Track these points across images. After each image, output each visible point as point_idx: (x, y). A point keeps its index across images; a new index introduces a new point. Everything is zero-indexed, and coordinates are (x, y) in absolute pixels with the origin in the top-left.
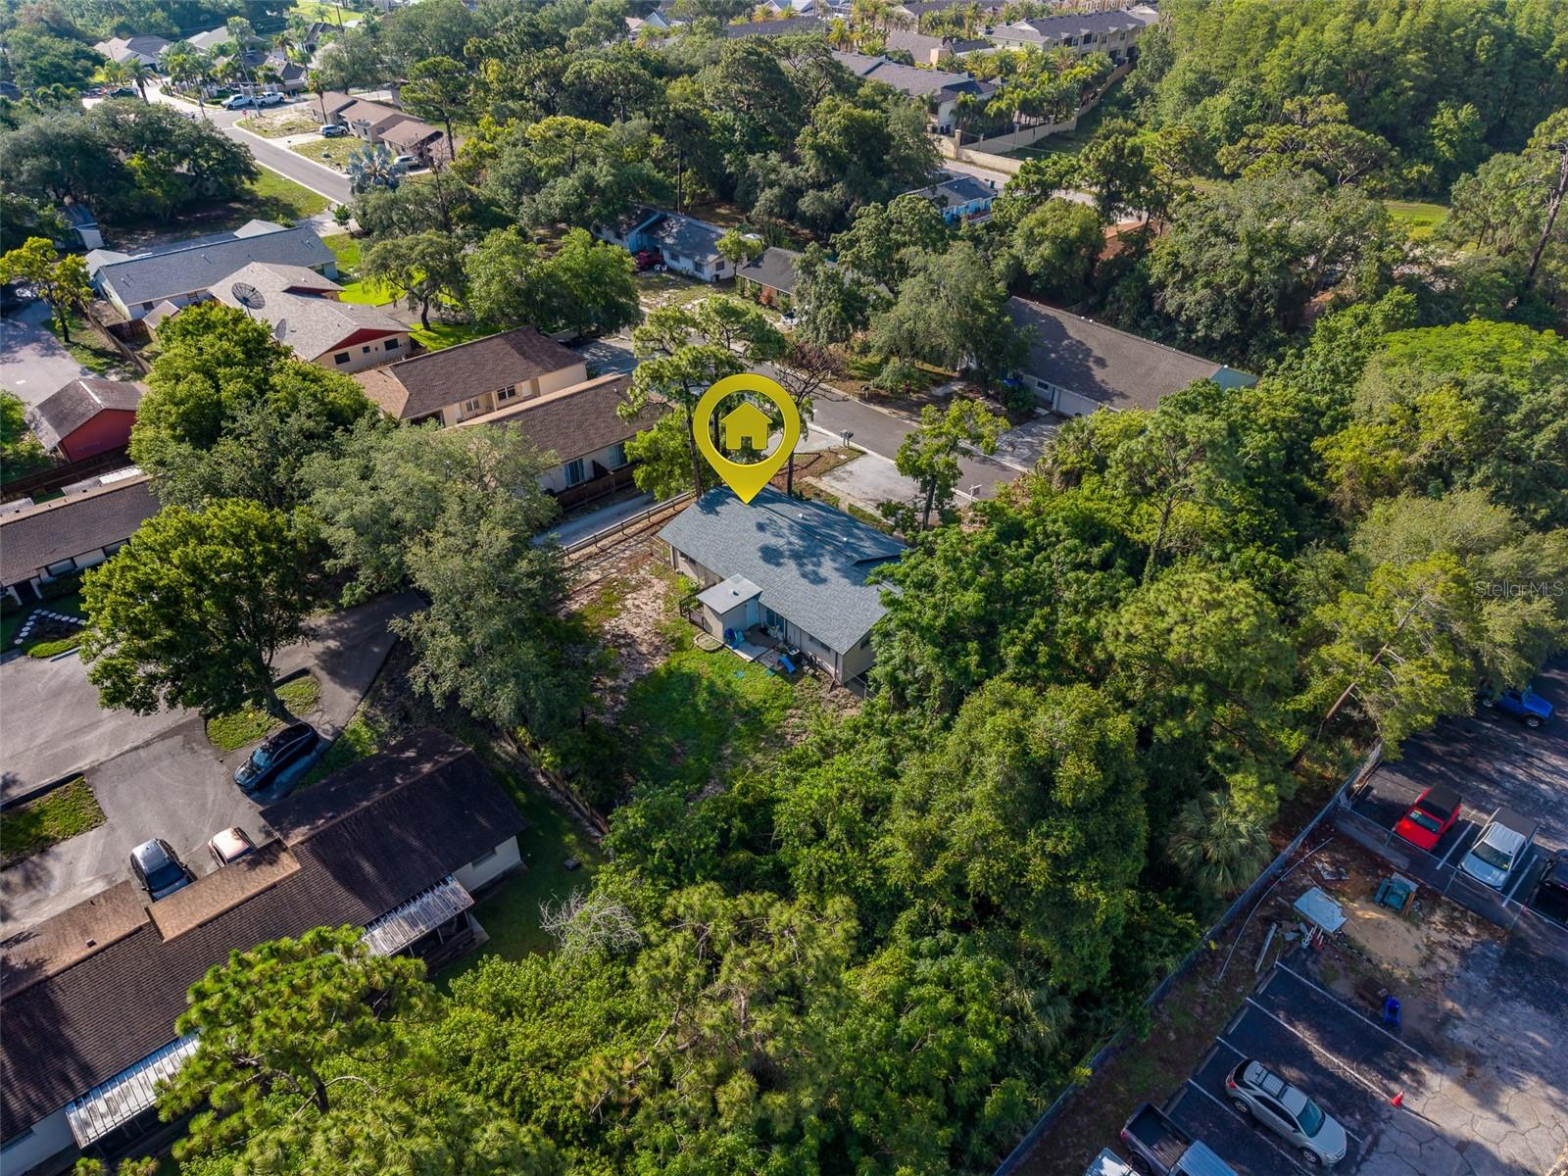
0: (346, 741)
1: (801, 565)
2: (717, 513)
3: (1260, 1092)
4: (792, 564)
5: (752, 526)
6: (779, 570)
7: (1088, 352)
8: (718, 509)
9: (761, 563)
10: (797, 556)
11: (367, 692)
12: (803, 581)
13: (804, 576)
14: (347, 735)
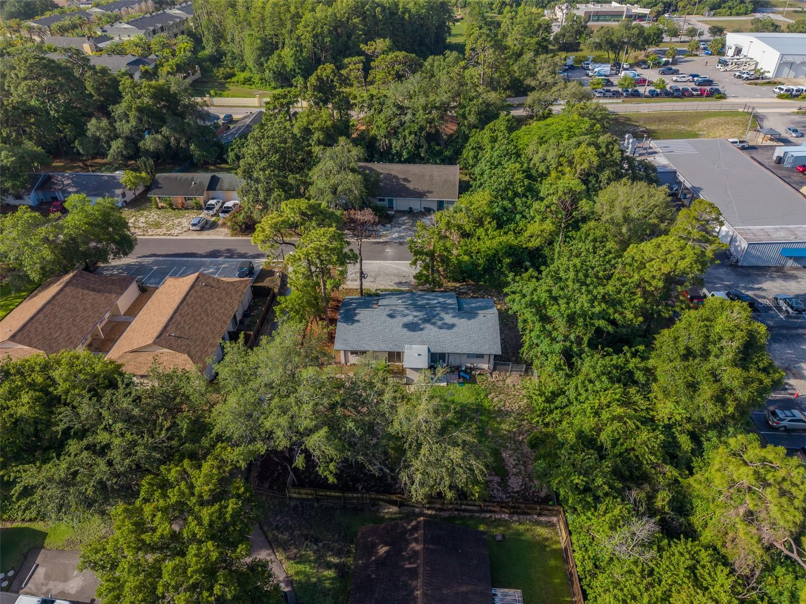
0: (300, 582)
1: (434, 324)
2: (358, 321)
3: (789, 419)
4: (428, 326)
5: (384, 318)
6: (425, 332)
7: (396, 177)
8: (356, 318)
9: (412, 333)
10: (427, 321)
11: (271, 546)
12: (443, 331)
13: (441, 328)
14: (296, 578)
